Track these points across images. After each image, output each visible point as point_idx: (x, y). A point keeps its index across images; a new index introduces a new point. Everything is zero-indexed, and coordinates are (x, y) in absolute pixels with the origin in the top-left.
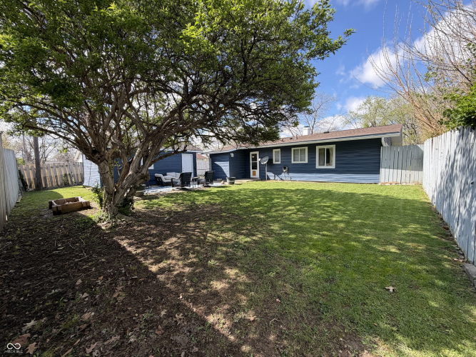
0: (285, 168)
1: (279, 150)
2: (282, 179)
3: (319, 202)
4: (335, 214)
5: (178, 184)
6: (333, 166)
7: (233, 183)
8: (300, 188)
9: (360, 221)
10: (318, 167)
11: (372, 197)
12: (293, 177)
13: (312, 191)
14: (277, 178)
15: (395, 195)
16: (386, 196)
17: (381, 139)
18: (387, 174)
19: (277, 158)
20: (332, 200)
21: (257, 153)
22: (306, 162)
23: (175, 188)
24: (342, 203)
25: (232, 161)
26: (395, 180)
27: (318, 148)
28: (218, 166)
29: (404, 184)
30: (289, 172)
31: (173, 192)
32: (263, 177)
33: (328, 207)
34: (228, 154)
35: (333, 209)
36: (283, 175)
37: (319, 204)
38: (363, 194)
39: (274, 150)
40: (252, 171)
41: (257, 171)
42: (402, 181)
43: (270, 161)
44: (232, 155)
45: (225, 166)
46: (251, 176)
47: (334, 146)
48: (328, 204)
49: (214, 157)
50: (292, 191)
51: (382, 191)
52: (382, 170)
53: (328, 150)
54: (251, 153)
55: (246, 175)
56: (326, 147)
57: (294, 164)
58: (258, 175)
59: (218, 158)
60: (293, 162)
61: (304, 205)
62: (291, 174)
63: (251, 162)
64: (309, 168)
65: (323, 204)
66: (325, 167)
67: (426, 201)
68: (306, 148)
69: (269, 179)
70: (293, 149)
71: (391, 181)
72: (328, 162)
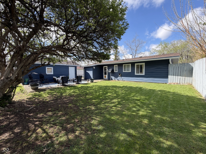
0: (120, 74)
1: (117, 65)
2: (118, 80)
3: (133, 96)
4: (142, 107)
5: (61, 82)
6: (144, 74)
7: (93, 82)
8: (125, 85)
9: (159, 116)
10: (136, 74)
11: (165, 93)
12: (124, 79)
13: (131, 88)
14: (116, 79)
15: (179, 92)
16: (174, 93)
17: (169, 59)
18: (172, 78)
19: (116, 69)
20: (141, 94)
21: (107, 67)
22: (130, 71)
23: (59, 85)
24: (147, 97)
25: (94, 71)
26: (176, 82)
27: (136, 64)
28: (88, 73)
29: (182, 84)
30: (121, 76)
31: (58, 87)
32: (109, 79)
33: (138, 100)
34: (92, 67)
35: (142, 103)
36: (119, 77)
37: (133, 98)
38: (159, 91)
39: (115, 66)
40: (104, 75)
41: (107, 76)
42: (181, 82)
43: (113, 71)
44: (94, 68)
45: (91, 73)
46: (104, 78)
47: (144, 64)
48: (138, 98)
49: (86, 69)
50: (120, 87)
51: (170, 88)
52: (169, 77)
53: (141, 66)
54: (104, 67)
55: (101, 78)
56: (140, 64)
57: (124, 72)
58: (107, 78)
59: (87, 69)
60: (123, 71)
61: (123, 98)
62: (122, 78)
63: (104, 71)
64: (131, 75)
65: (135, 98)
66: (140, 74)
67: (201, 98)
68: (130, 65)
69: (112, 80)
70: (123, 65)
71: (174, 82)
72: (141, 71)
